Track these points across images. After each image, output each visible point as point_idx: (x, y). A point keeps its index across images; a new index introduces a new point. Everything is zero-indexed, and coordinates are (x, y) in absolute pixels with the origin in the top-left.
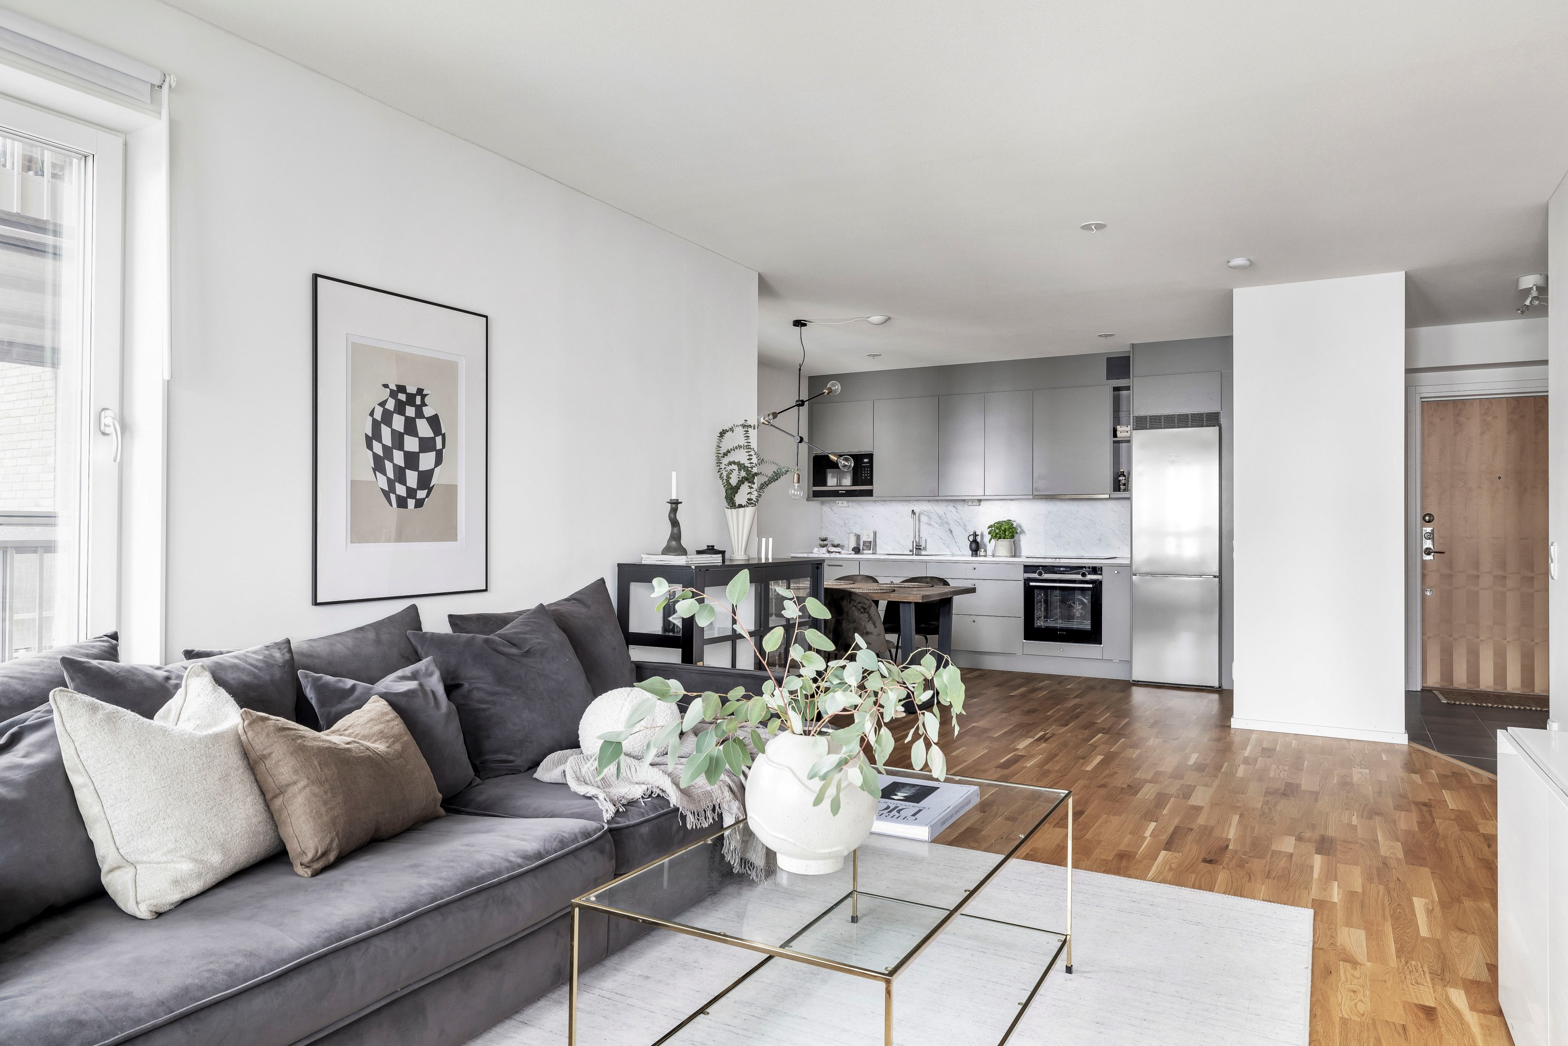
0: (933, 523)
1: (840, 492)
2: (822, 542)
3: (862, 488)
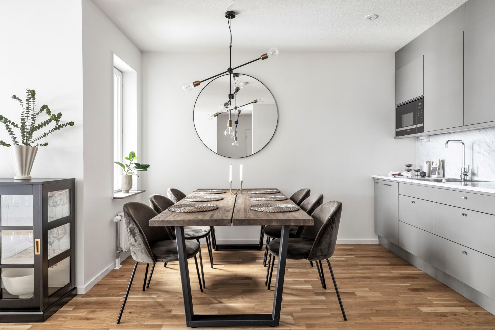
0: (483, 152)
1: (408, 131)
2: (407, 168)
3: (418, 126)
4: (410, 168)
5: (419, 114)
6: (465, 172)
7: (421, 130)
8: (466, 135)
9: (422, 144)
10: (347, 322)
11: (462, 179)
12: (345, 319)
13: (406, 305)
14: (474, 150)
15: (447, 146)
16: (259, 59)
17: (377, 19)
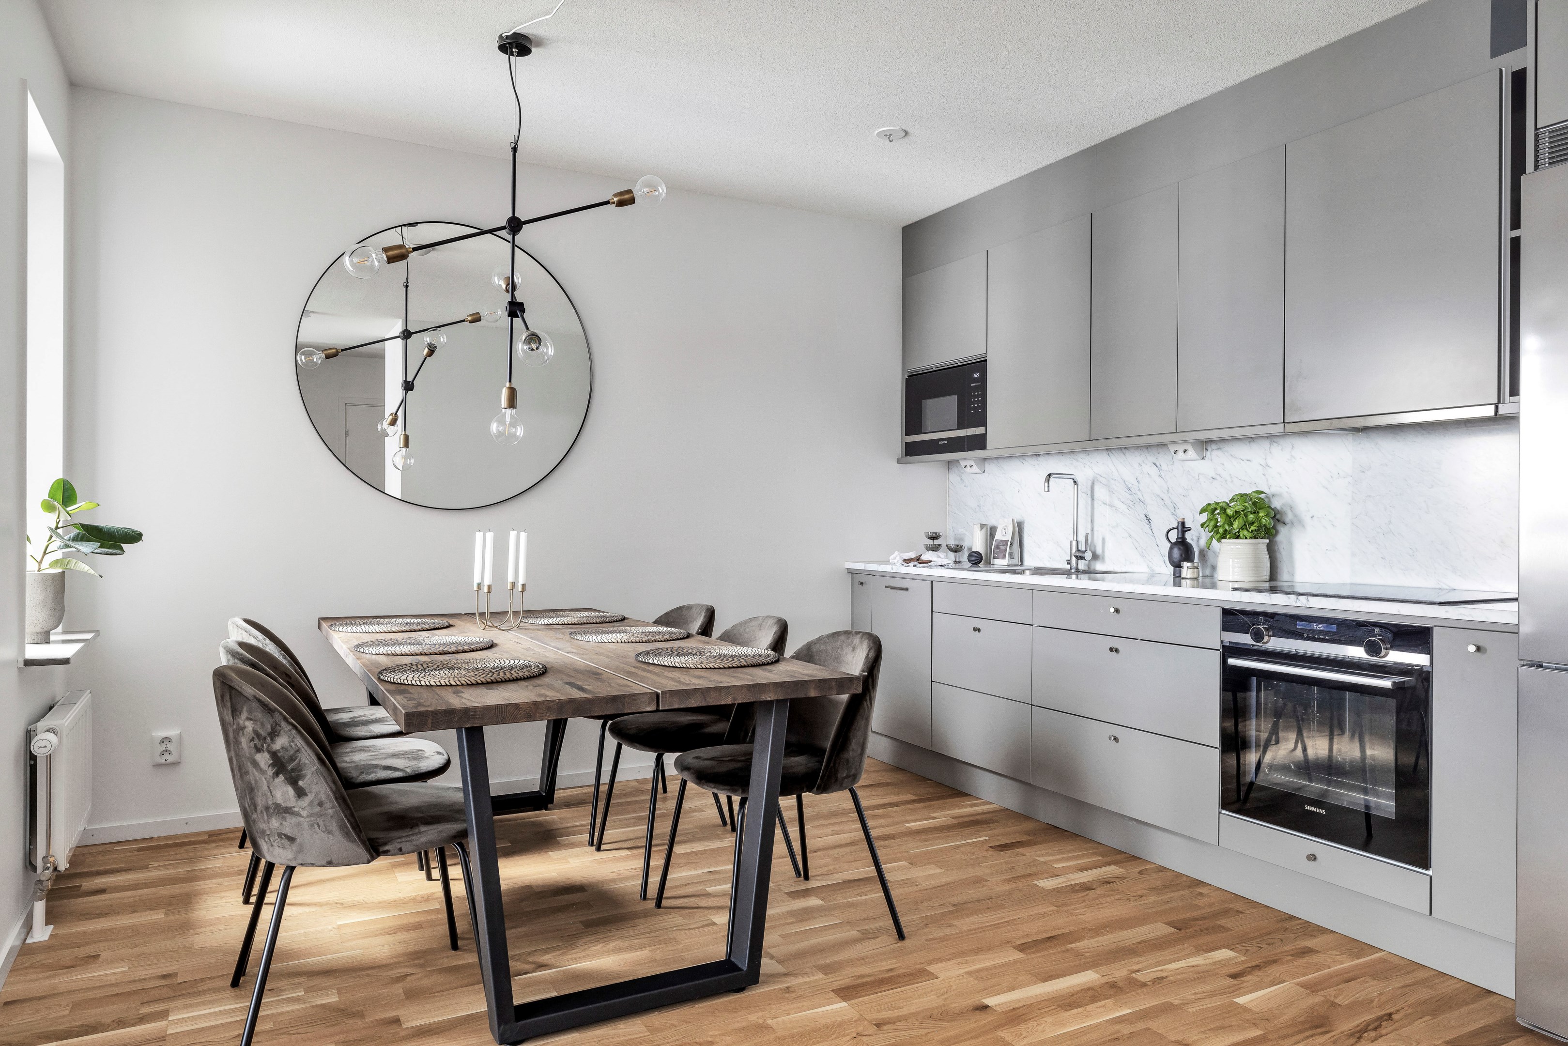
0: (1117, 503)
1: (940, 443)
2: (930, 542)
3: (971, 432)
4: (936, 542)
5: (974, 402)
6: (1078, 551)
7: (979, 442)
8: (1077, 461)
9: (961, 480)
10: (907, 943)
11: (1071, 569)
12: (901, 936)
13: (1005, 881)
14: (1095, 497)
15: (1048, 487)
16: (607, 203)
17: (906, 140)
